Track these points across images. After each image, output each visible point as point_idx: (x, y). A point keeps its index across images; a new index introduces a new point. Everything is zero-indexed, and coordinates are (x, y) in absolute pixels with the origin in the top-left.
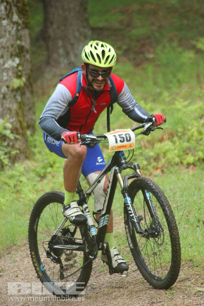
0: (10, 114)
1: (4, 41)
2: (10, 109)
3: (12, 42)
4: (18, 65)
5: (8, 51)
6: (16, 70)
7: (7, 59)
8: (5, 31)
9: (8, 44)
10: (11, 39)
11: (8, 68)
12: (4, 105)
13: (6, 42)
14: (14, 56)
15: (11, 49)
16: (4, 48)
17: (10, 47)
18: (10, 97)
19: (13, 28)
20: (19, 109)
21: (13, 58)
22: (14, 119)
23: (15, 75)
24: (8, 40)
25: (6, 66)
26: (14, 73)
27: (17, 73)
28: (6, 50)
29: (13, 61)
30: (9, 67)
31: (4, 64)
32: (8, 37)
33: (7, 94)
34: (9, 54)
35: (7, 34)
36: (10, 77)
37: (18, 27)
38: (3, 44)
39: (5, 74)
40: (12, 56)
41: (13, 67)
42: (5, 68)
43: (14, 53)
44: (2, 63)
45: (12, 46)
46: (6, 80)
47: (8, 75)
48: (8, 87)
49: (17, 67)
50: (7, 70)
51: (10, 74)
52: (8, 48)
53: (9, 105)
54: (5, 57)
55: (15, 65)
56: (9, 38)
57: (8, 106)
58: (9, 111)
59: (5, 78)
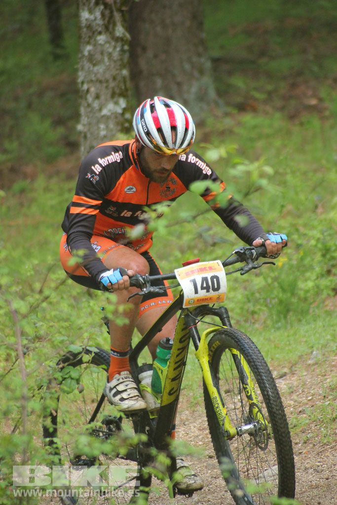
1: (101, 70)
3: (114, 72)
4: (125, 110)
5: (107, 87)
6: (120, 119)
7: (106, 100)
8: (102, 53)
9: (108, 76)
10: (113, 66)
11: (108, 116)
13: (104, 72)
14: (117, 96)
15: (112, 84)
16: (101, 82)
17: (111, 81)
19: (115, 47)
21: (115, 99)
23: (119, 128)
24: (108, 69)
25: (105, 112)
26: (117, 124)
27: (122, 124)
28: (105, 85)
29: (116, 103)
30: (109, 114)
31: (100, 110)
32: (108, 64)
34: (110, 92)
35: (106, 59)
36: (112, 130)
37: (123, 46)
38: (99, 76)
39: (102, 126)
40: (113, 95)
41: (115, 115)
42: (103, 116)
43: (118, 91)
44: (97, 108)
45: (114, 79)
46: (105, 137)
47: (107, 127)
49: (123, 114)
50: (107, 118)
51: (111, 126)
52: (107, 81)
54: (103, 98)
55: (120, 111)
56: (110, 65)
59: (103, 133)
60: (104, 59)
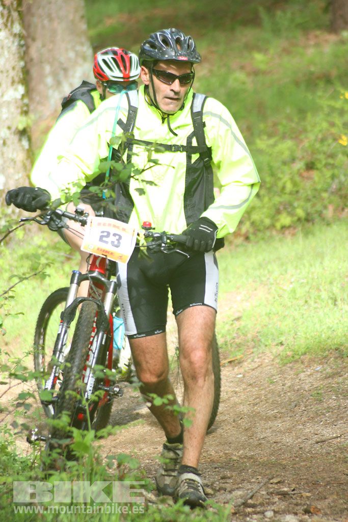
0: (14, 168)
2: (13, 161)
3: (13, 64)
4: (23, 96)
5: (7, 76)
6: (20, 103)
7: (7, 88)
8: (2, 48)
9: (8, 66)
10: (11, 58)
11: (9, 101)
12: (5, 156)
13: (5, 63)
14: (16, 84)
15: (12, 74)
17: (11, 71)
18: (13, 143)
19: (13, 42)
20: (27, 159)
21: (14, 87)
22: (20, 175)
23: (19, 110)
24: (8, 60)
25: (6, 98)
26: (17, 107)
27: (22, 108)
28: (5, 75)
29: (16, 90)
30: (9, 99)
31: (2, 96)
32: (7, 56)
33: (8, 138)
34: (10, 81)
35: (6, 53)
36: (13, 113)
37: (20, 40)
39: (4, 110)
41: (15, 100)
42: (4, 102)
43: (17, 79)
45: (14, 68)
46: (7, 119)
47: (9, 111)
48: (9, 128)
49: (22, 99)
50: (9, 103)
51: (12, 109)
53: (13, 154)
54: (4, 85)
55: (19, 96)
56: (9, 58)
57: (10, 156)
58: (12, 164)
59: (5, 116)
60: (4, 53)
